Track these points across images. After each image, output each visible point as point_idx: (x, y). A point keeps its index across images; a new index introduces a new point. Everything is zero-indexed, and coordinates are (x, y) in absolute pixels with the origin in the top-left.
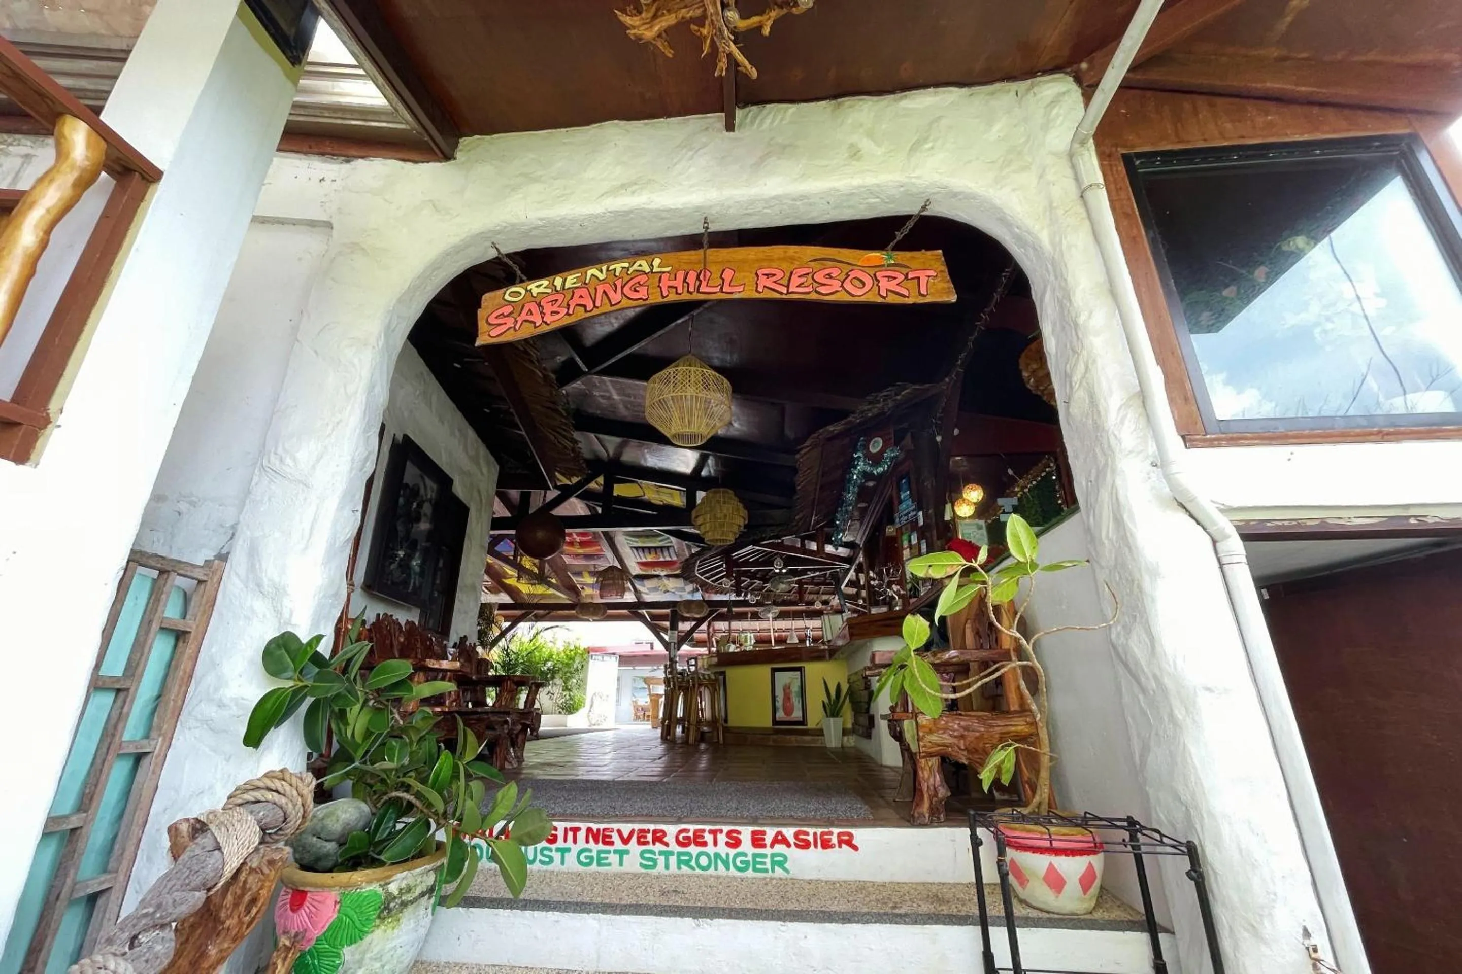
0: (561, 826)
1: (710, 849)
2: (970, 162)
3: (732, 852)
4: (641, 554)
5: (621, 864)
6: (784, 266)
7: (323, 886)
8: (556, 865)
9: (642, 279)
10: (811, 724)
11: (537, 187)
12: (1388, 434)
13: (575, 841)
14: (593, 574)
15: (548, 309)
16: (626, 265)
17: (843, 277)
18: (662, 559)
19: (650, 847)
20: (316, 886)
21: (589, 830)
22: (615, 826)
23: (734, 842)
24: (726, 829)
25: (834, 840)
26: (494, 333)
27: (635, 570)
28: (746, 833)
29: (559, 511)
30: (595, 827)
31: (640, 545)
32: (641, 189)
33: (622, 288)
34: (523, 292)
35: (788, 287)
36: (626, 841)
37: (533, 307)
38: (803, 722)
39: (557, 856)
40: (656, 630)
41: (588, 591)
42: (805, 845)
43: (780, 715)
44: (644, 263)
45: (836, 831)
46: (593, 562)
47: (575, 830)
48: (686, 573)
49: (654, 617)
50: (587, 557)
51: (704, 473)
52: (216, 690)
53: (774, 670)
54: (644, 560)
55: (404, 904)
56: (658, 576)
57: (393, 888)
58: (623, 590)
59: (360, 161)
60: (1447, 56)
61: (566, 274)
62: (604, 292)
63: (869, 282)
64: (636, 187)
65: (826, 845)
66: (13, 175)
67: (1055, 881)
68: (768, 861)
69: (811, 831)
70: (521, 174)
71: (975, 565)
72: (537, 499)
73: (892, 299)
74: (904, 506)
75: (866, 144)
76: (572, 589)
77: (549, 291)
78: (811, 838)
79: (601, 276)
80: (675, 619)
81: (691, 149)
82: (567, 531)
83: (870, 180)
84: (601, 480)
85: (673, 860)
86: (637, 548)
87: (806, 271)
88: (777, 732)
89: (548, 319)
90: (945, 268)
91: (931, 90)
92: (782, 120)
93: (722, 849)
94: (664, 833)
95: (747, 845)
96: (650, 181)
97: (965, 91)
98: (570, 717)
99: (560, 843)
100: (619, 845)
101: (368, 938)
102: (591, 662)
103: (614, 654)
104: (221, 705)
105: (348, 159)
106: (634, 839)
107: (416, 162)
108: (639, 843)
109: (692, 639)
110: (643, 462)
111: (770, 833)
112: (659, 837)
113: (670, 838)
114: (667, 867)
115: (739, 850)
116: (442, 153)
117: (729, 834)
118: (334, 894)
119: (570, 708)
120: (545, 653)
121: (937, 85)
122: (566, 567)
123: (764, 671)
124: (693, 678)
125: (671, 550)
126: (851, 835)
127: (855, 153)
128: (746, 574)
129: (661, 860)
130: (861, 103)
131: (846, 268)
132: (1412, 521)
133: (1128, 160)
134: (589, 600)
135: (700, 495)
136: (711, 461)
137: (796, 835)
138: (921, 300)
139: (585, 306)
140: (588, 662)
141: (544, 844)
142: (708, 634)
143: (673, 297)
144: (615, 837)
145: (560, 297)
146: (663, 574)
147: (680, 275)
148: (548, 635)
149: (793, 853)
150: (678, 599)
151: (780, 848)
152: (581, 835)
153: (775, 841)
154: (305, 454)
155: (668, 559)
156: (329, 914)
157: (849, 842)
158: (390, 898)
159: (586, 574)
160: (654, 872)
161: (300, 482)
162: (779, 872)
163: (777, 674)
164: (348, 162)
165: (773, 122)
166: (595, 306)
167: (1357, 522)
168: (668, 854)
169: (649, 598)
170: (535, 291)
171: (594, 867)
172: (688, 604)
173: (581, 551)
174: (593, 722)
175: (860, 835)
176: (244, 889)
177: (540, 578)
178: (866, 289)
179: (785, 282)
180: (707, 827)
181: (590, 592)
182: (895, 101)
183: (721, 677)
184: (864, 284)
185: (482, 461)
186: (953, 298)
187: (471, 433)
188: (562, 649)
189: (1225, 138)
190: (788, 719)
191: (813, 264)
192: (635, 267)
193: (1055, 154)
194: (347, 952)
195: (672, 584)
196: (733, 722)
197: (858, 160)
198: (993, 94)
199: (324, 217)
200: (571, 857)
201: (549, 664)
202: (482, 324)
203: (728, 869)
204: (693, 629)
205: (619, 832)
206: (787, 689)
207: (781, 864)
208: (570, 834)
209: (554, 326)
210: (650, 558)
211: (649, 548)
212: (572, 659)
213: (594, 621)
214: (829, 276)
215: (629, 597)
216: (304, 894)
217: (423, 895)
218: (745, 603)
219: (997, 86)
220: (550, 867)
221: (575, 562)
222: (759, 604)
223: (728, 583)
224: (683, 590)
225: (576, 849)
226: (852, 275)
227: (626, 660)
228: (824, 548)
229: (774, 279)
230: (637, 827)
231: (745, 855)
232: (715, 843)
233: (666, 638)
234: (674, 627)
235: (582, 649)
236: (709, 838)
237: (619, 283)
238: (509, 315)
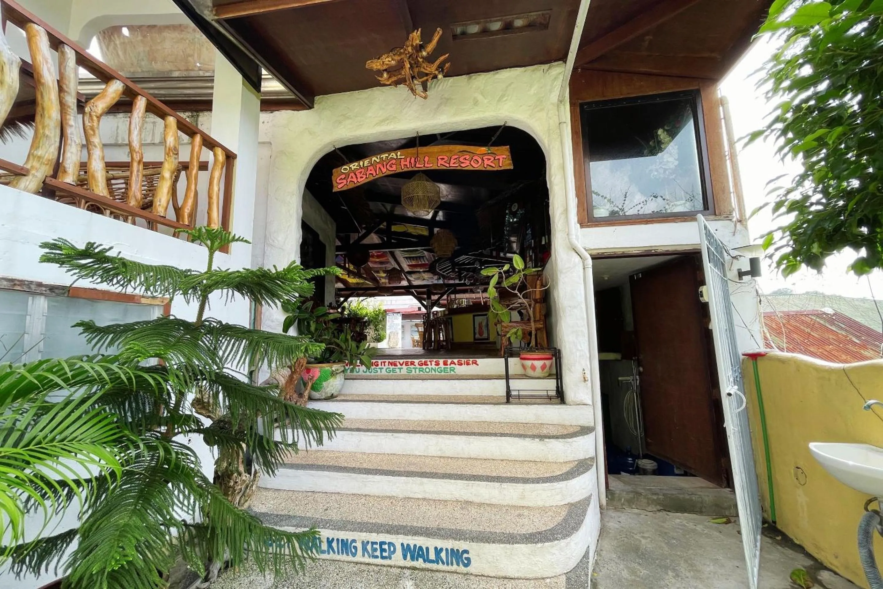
0: (380, 361)
1: (430, 366)
2: (521, 106)
3: (437, 367)
4: (409, 261)
5: (400, 372)
6: (448, 154)
7: (315, 367)
8: (379, 373)
9: (394, 161)
10: (491, 339)
11: (348, 122)
12: (649, 221)
13: (384, 366)
14: (385, 272)
15: (359, 176)
16: (387, 155)
17: (470, 159)
18: (420, 263)
19: (410, 366)
20: (313, 367)
21: (389, 362)
22: (398, 361)
23: (437, 364)
24: (435, 360)
25: (471, 362)
26: (340, 186)
27: (407, 269)
28: (441, 361)
29: (366, 241)
30: (391, 361)
31: (406, 256)
32: (391, 122)
33: (386, 165)
34: (348, 168)
35: (449, 164)
36: (401, 365)
37: (353, 174)
38: (488, 339)
39: (379, 370)
40: (420, 300)
41: (383, 280)
42: (461, 364)
43: (477, 336)
44: (394, 154)
45: (471, 360)
46: (384, 266)
47: (384, 362)
48: (431, 269)
49: (418, 293)
50: (381, 263)
51: (437, 219)
52: (270, 317)
53: (474, 316)
54: (411, 264)
55: (337, 374)
56: (419, 272)
57: (333, 369)
58: (401, 280)
59: (277, 112)
60: (713, 55)
61: (363, 160)
62: (380, 168)
63: (480, 161)
64: (388, 121)
65: (468, 364)
66: (152, 131)
67: (533, 368)
68: (449, 369)
69: (463, 360)
70: (342, 115)
71: (502, 271)
72: (354, 237)
73: (489, 168)
74: (528, 237)
75: (480, 97)
76: (374, 280)
77: (358, 168)
78: (463, 362)
79: (378, 161)
80: (429, 294)
81: (409, 102)
82: (370, 251)
83: (481, 115)
84: (385, 224)
85: (417, 370)
86: (407, 258)
87: (456, 157)
88: (476, 343)
89: (359, 180)
90: (509, 154)
91: (508, 69)
92: (447, 85)
93: (434, 366)
94: (414, 362)
95: (441, 365)
96: (395, 117)
97: (523, 69)
98: (379, 343)
99: (380, 366)
100: (399, 366)
101: (329, 381)
102: (388, 317)
103: (399, 313)
104: (273, 321)
105: (272, 112)
106: (404, 364)
107: (298, 110)
108: (406, 365)
109: (439, 304)
110: (405, 214)
111: (449, 361)
112: (412, 363)
113: (416, 364)
114: (415, 372)
115: (439, 366)
116: (308, 106)
117: (436, 362)
118: (318, 369)
119: (379, 339)
120: (364, 312)
121: (510, 67)
122: (371, 269)
123: (470, 316)
124: (436, 321)
125: (425, 258)
126: (476, 361)
127: (476, 102)
128: (464, 269)
129: (414, 370)
130: (479, 77)
131: (472, 155)
132: (653, 251)
133: (581, 105)
134: (384, 285)
135: (436, 230)
136: (441, 213)
137: (458, 362)
138: (499, 169)
139: (372, 174)
140: (386, 317)
141: (374, 367)
142: (448, 301)
143: (406, 170)
144: (398, 364)
145: (363, 170)
146: (421, 270)
147: (408, 159)
148: (364, 303)
149: (457, 367)
150: (430, 283)
151: (453, 365)
152: (387, 364)
153: (451, 363)
154: (281, 238)
155: (423, 262)
156: (318, 374)
157: (475, 363)
158: (333, 371)
159: (381, 272)
160: (411, 374)
161: (280, 248)
162: (452, 373)
163: (476, 318)
164: (272, 113)
165: (443, 86)
166: (376, 174)
167: (635, 252)
168: (415, 369)
169: (416, 283)
170: (353, 168)
171: (391, 373)
172: (435, 286)
173: (377, 260)
174: (391, 346)
175: (479, 361)
176: (300, 363)
177: (358, 275)
178: (479, 164)
179: (448, 162)
180: (428, 360)
181: (384, 281)
182: (494, 75)
183: (450, 320)
184: (478, 162)
185: (329, 222)
186: (512, 167)
187: (323, 210)
188: (372, 311)
189: (621, 94)
190: (481, 338)
191: (459, 154)
192: (391, 156)
193: (553, 104)
194: (324, 384)
195: (426, 276)
196: (456, 340)
197: (477, 106)
198: (533, 71)
199: (268, 141)
200: (384, 371)
201: (366, 318)
202: (334, 183)
203: (435, 372)
204: (439, 298)
205: (399, 362)
206: (480, 325)
207: (453, 371)
208: (383, 364)
209: (362, 183)
210: (414, 263)
211: (413, 257)
212: (378, 315)
213: (388, 296)
214: (465, 159)
215: (404, 283)
216: (310, 369)
217: (341, 372)
218: (464, 285)
219: (536, 66)
220: (377, 374)
221: (376, 266)
222: (471, 285)
223: (452, 275)
224: (433, 278)
225: (385, 368)
226: (474, 158)
227: (406, 316)
228: (499, 254)
229: (444, 160)
230: (405, 360)
231: (441, 368)
232: (431, 365)
233: (425, 303)
234: (429, 298)
235: (382, 310)
236: (429, 363)
237: (385, 163)
238: (344, 179)
